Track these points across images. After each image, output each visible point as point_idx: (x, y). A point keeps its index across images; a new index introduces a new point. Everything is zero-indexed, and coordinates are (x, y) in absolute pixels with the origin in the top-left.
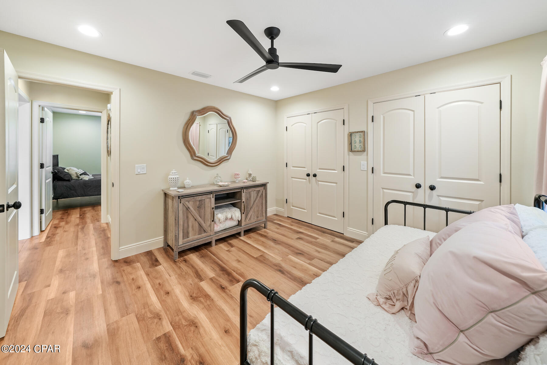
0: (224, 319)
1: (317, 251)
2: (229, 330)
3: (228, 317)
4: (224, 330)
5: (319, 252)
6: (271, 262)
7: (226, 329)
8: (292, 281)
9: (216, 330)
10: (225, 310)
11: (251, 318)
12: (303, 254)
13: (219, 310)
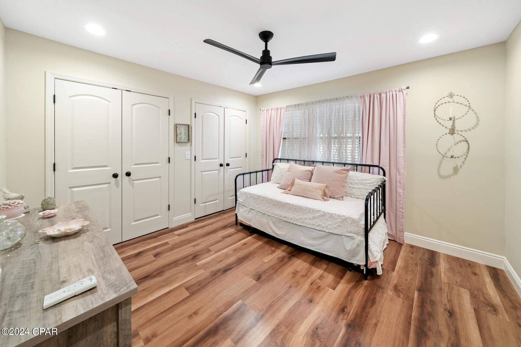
0: (300, 306)
1: (194, 246)
2: (308, 300)
3: (296, 303)
4: (310, 304)
5: (197, 245)
6: (207, 278)
7: (309, 302)
8: (241, 264)
9: (313, 310)
10: (288, 308)
11: (293, 287)
12: (197, 255)
13: (290, 314)
